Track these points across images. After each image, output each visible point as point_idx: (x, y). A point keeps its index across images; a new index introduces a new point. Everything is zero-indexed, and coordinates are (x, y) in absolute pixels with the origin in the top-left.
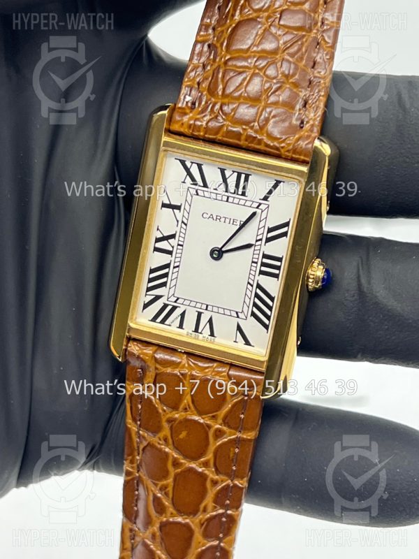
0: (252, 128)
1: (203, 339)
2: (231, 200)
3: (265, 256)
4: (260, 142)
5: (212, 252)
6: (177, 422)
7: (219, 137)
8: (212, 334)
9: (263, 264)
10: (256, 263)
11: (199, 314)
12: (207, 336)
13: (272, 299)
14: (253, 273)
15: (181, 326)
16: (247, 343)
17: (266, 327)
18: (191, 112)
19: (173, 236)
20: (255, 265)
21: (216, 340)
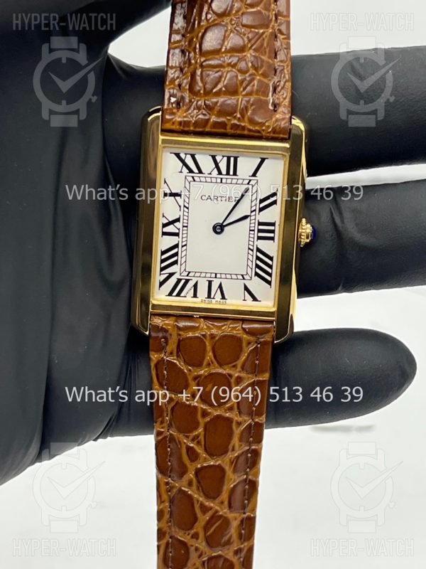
0: (235, 117)
1: (216, 303)
2: (224, 181)
3: (260, 224)
4: (243, 128)
5: (214, 228)
6: (203, 377)
7: (208, 129)
8: (223, 297)
9: (260, 231)
10: (254, 230)
11: (210, 283)
12: (219, 300)
13: (271, 259)
14: (252, 240)
15: (195, 296)
16: (255, 299)
17: (269, 283)
18: (178, 111)
19: (178, 220)
20: (253, 232)
21: (227, 301)
